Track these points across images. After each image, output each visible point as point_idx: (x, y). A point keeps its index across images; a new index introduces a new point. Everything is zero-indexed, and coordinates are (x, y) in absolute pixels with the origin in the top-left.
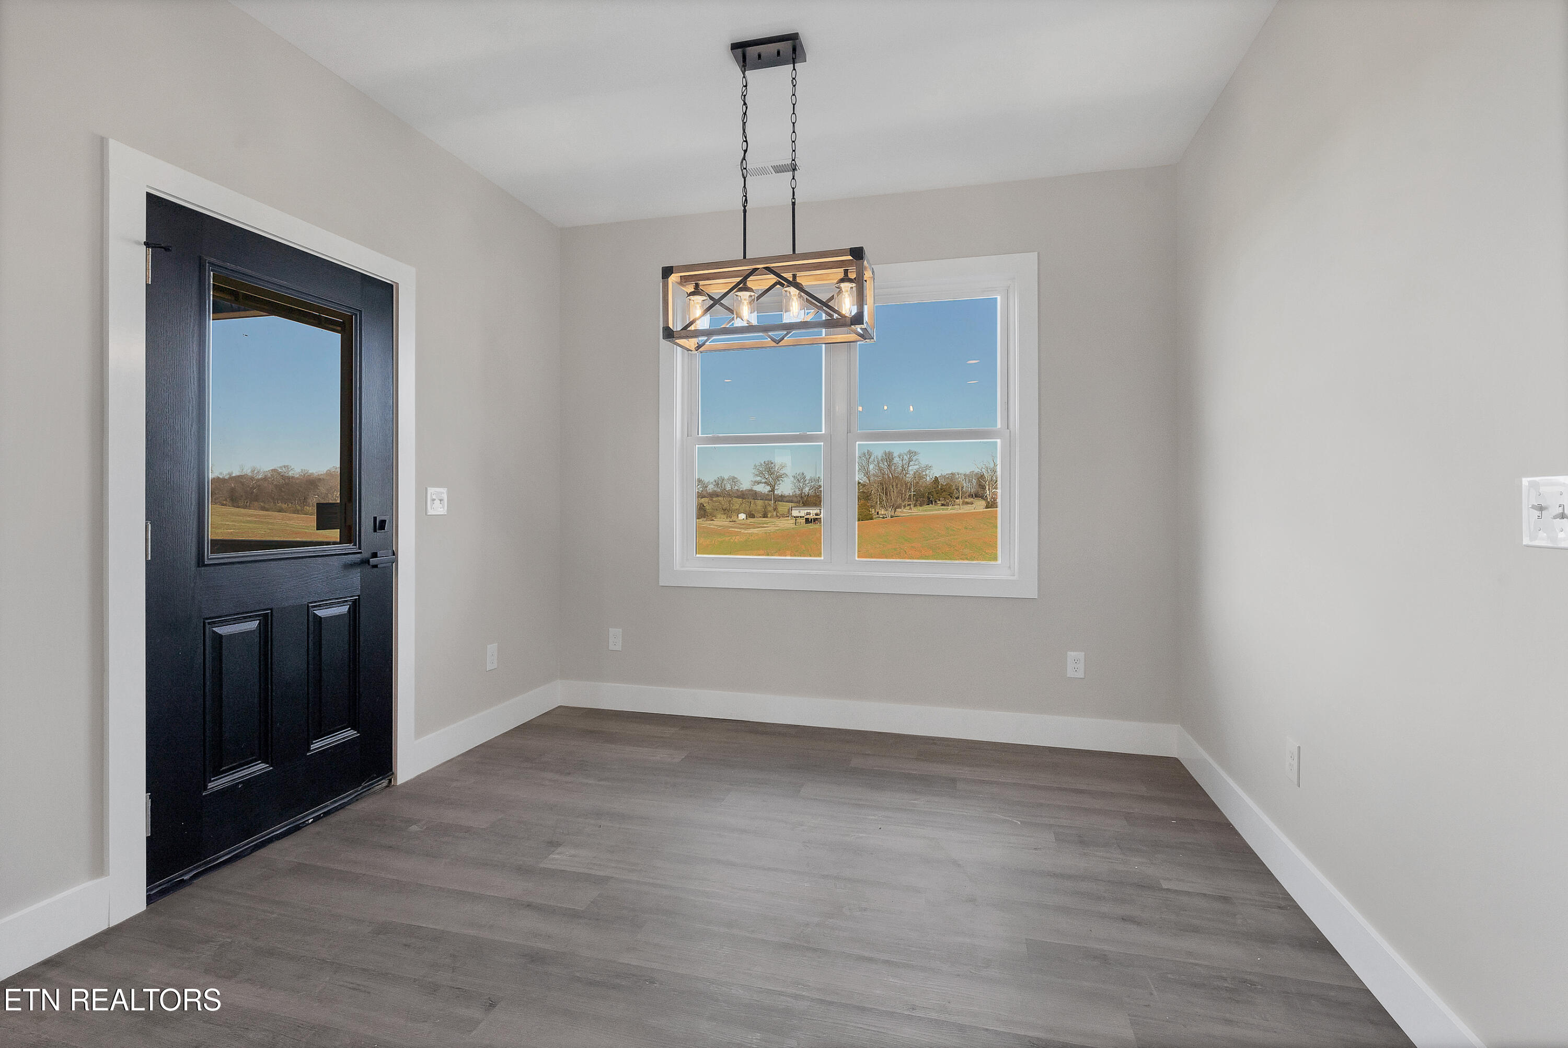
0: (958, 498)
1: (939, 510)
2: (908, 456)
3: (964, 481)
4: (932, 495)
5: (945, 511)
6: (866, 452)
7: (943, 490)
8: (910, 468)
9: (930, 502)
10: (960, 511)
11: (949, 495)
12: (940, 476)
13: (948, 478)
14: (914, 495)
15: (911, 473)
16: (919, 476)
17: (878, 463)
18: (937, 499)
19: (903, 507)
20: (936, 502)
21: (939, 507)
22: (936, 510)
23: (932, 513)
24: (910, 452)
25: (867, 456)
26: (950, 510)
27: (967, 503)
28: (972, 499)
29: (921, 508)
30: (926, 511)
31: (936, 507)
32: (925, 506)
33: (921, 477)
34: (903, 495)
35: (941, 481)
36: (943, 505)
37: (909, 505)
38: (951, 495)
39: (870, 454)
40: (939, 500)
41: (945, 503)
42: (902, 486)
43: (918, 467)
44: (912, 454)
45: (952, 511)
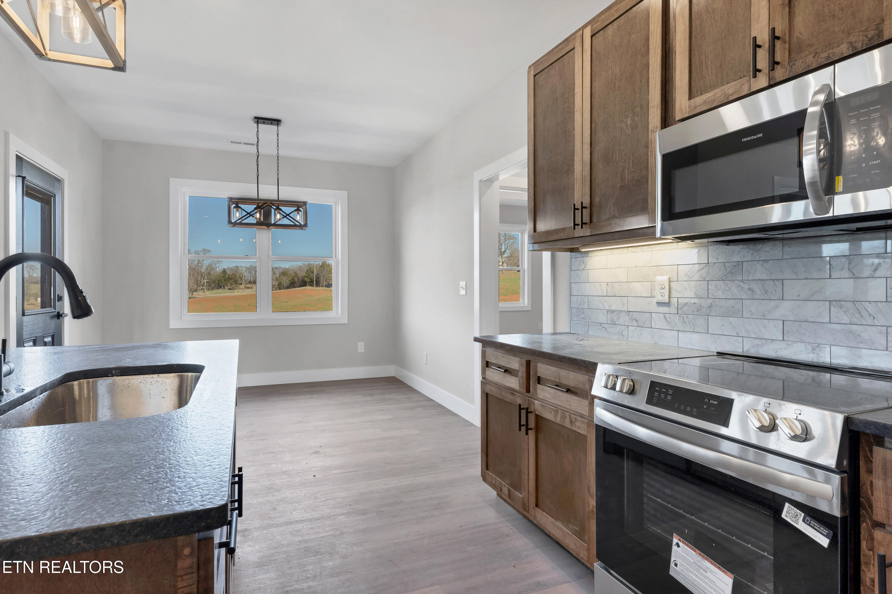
0: (241, 284)
1: (227, 293)
3: (246, 272)
4: (221, 282)
5: (232, 294)
7: (230, 278)
9: (219, 287)
10: (243, 294)
11: (234, 282)
12: (227, 268)
13: (233, 269)
14: (207, 282)
15: (205, 265)
16: (210, 268)
18: (225, 285)
19: (198, 290)
20: (224, 287)
21: (226, 290)
22: (225, 293)
23: (222, 295)
26: (236, 293)
27: (248, 288)
28: (252, 285)
29: (213, 292)
30: (217, 293)
31: (225, 291)
32: (216, 290)
33: (213, 269)
34: (199, 282)
35: (228, 272)
36: (230, 289)
37: (202, 289)
38: (236, 282)
40: (227, 286)
41: (231, 288)
42: (198, 275)
44: (206, 252)
45: (237, 293)
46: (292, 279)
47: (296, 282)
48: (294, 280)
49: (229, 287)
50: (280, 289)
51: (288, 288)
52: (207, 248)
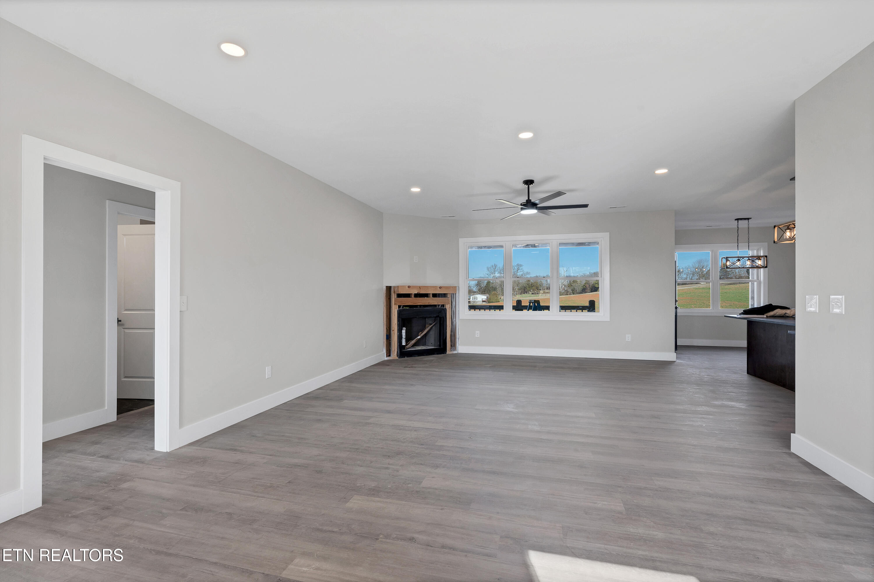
0: (540, 290)
1: (530, 296)
2: (517, 267)
4: (527, 288)
5: (537, 297)
6: (494, 265)
8: (518, 273)
10: (546, 297)
11: (536, 288)
17: (500, 271)
24: (518, 265)
25: (494, 267)
31: (529, 295)
36: (532, 294)
39: (496, 266)
40: (530, 291)
41: (534, 293)
43: (522, 273)
45: (541, 297)
46: (584, 285)
47: (587, 288)
48: (586, 286)
49: (532, 292)
50: (574, 294)
51: (580, 293)
52: (520, 263)
